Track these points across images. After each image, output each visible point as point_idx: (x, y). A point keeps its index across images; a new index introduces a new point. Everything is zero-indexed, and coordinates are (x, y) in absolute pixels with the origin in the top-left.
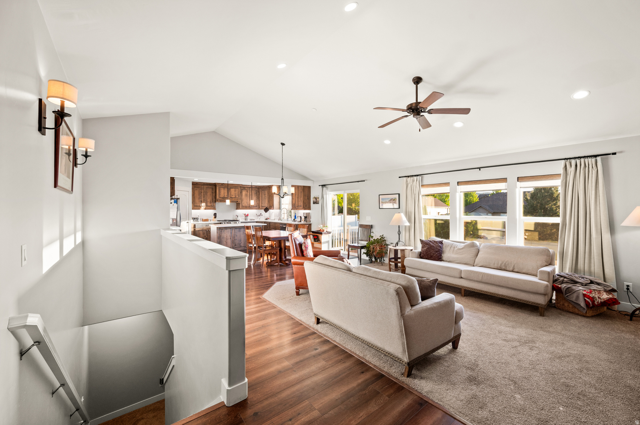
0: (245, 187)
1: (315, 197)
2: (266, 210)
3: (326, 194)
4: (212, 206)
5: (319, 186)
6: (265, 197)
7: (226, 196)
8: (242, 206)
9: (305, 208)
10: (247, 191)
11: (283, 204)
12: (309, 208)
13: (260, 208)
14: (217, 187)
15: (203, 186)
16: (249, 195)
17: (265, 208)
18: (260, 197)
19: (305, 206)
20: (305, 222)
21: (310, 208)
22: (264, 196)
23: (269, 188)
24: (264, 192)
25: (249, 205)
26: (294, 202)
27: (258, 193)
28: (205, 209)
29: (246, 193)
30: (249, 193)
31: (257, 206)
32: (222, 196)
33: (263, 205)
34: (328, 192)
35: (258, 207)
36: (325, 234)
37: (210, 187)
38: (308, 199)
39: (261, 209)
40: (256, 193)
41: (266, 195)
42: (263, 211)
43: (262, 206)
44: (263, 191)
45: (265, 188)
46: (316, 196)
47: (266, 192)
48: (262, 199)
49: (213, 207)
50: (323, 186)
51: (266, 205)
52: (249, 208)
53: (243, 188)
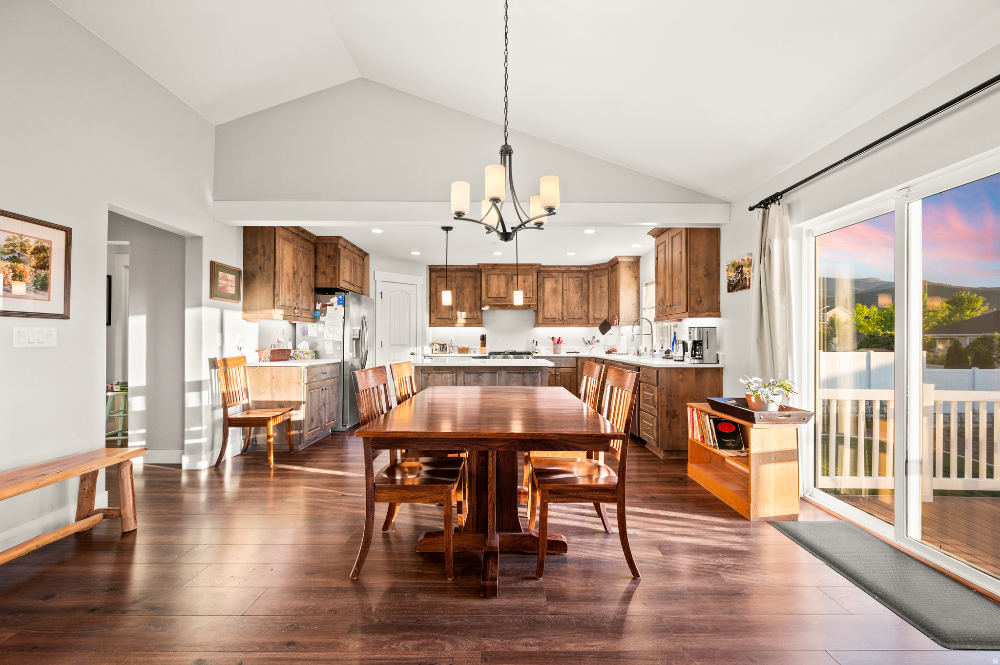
0: (551, 272)
1: (733, 265)
2: (605, 327)
3: (784, 236)
4: (474, 319)
5: (751, 209)
6: (602, 293)
7: (502, 295)
8: (544, 318)
9: (693, 312)
10: (557, 281)
11: (645, 309)
12: (715, 310)
13: (591, 322)
14: (483, 274)
15: (454, 274)
16: (561, 291)
17: (601, 322)
18: (591, 295)
19: (693, 303)
20: (696, 361)
21: (719, 310)
22: (599, 291)
23: (612, 267)
24: (600, 280)
25: (560, 315)
26: (661, 293)
27: (585, 285)
29: (555, 285)
30: (560, 287)
31: (581, 319)
32: (493, 295)
33: (597, 315)
34: (793, 227)
35: (584, 321)
36: (772, 420)
37: (470, 274)
38: (708, 275)
39: (593, 325)
40: (581, 285)
41: (605, 289)
42: (596, 330)
43: (595, 319)
44: (597, 280)
45: (602, 269)
46: (738, 260)
47: (605, 280)
48: (594, 300)
49: (475, 322)
50: (765, 204)
51: (604, 315)
52: (560, 322)
53: (546, 274)
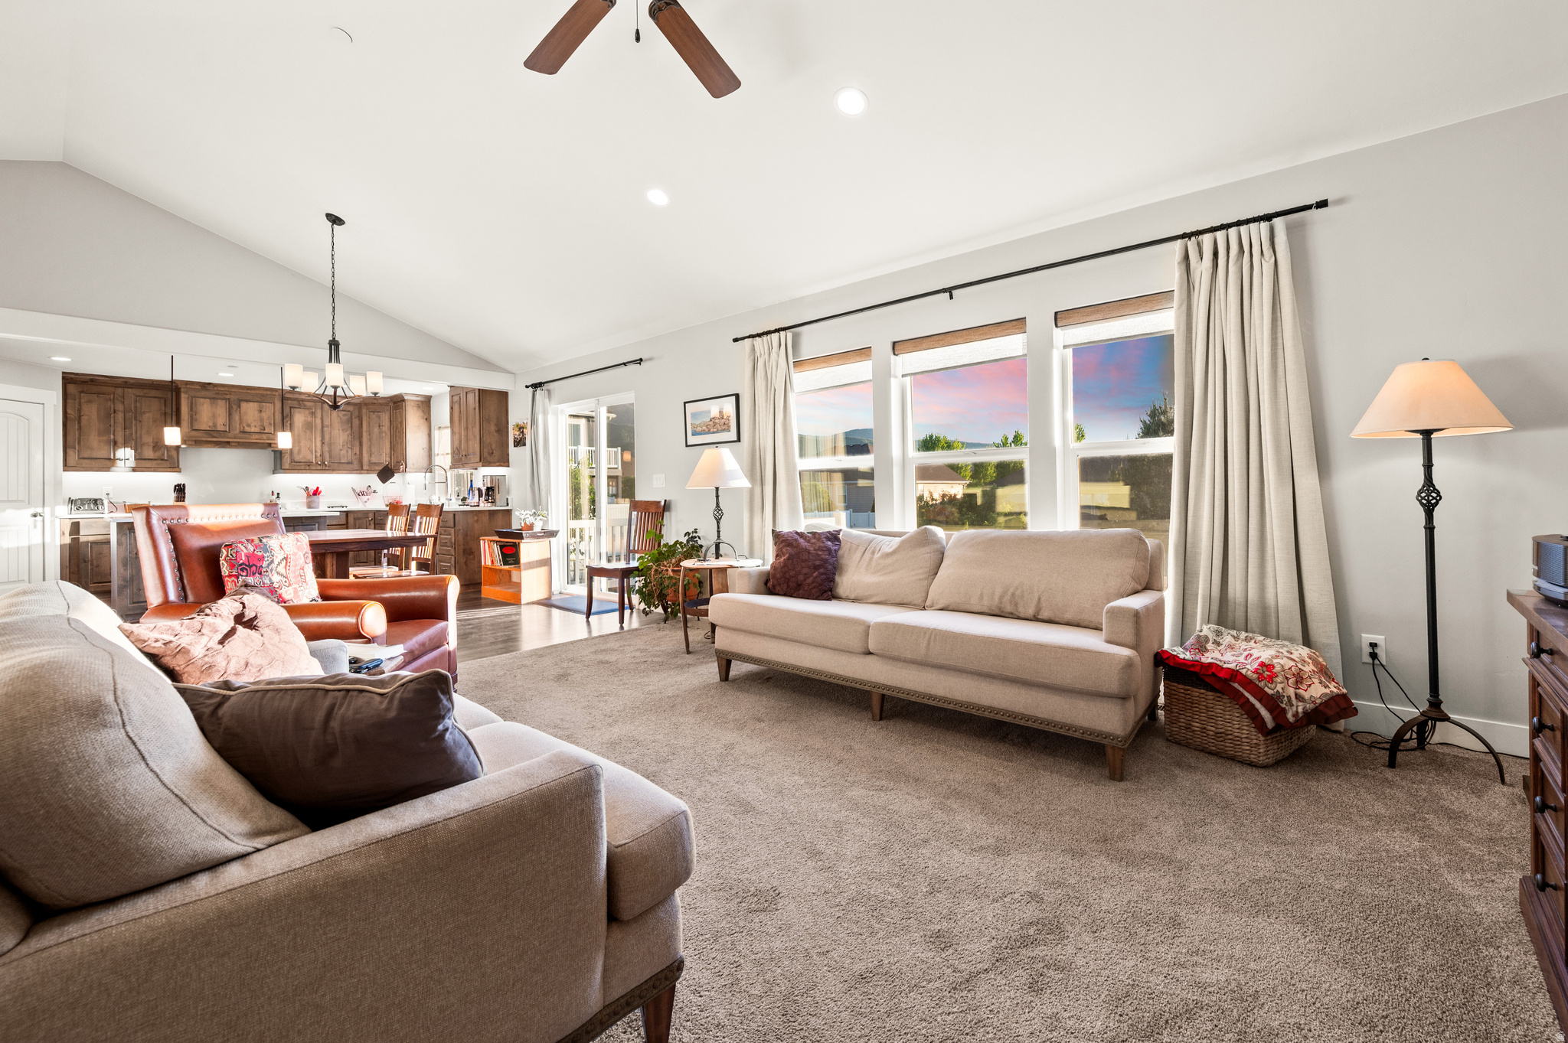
0: (303, 400)
1: (517, 426)
2: (386, 474)
3: (545, 413)
4: (162, 460)
5: (527, 387)
6: (381, 432)
7: (220, 428)
8: (293, 461)
9: (486, 462)
10: (313, 414)
11: (438, 454)
12: (504, 461)
13: (365, 468)
14: (184, 397)
15: (119, 391)
16: (319, 427)
17: (381, 468)
18: (364, 434)
19: (486, 454)
20: (489, 504)
21: (508, 461)
22: (376, 430)
23: (395, 403)
24: (379, 417)
25: (319, 458)
26: (457, 443)
27: (356, 422)
28: (134, 470)
29: (309, 419)
30: (319, 421)
31: (351, 463)
32: (204, 427)
33: (374, 460)
34: (552, 407)
35: (356, 465)
36: (535, 536)
37: (153, 393)
38: (498, 431)
39: (369, 471)
40: (350, 421)
41: (386, 428)
42: (373, 479)
43: (371, 464)
44: (374, 416)
45: (381, 404)
46: (520, 423)
47: (385, 418)
48: (370, 440)
49: (167, 464)
50: (536, 386)
51: (385, 459)
52: (319, 467)
53: (296, 402)
